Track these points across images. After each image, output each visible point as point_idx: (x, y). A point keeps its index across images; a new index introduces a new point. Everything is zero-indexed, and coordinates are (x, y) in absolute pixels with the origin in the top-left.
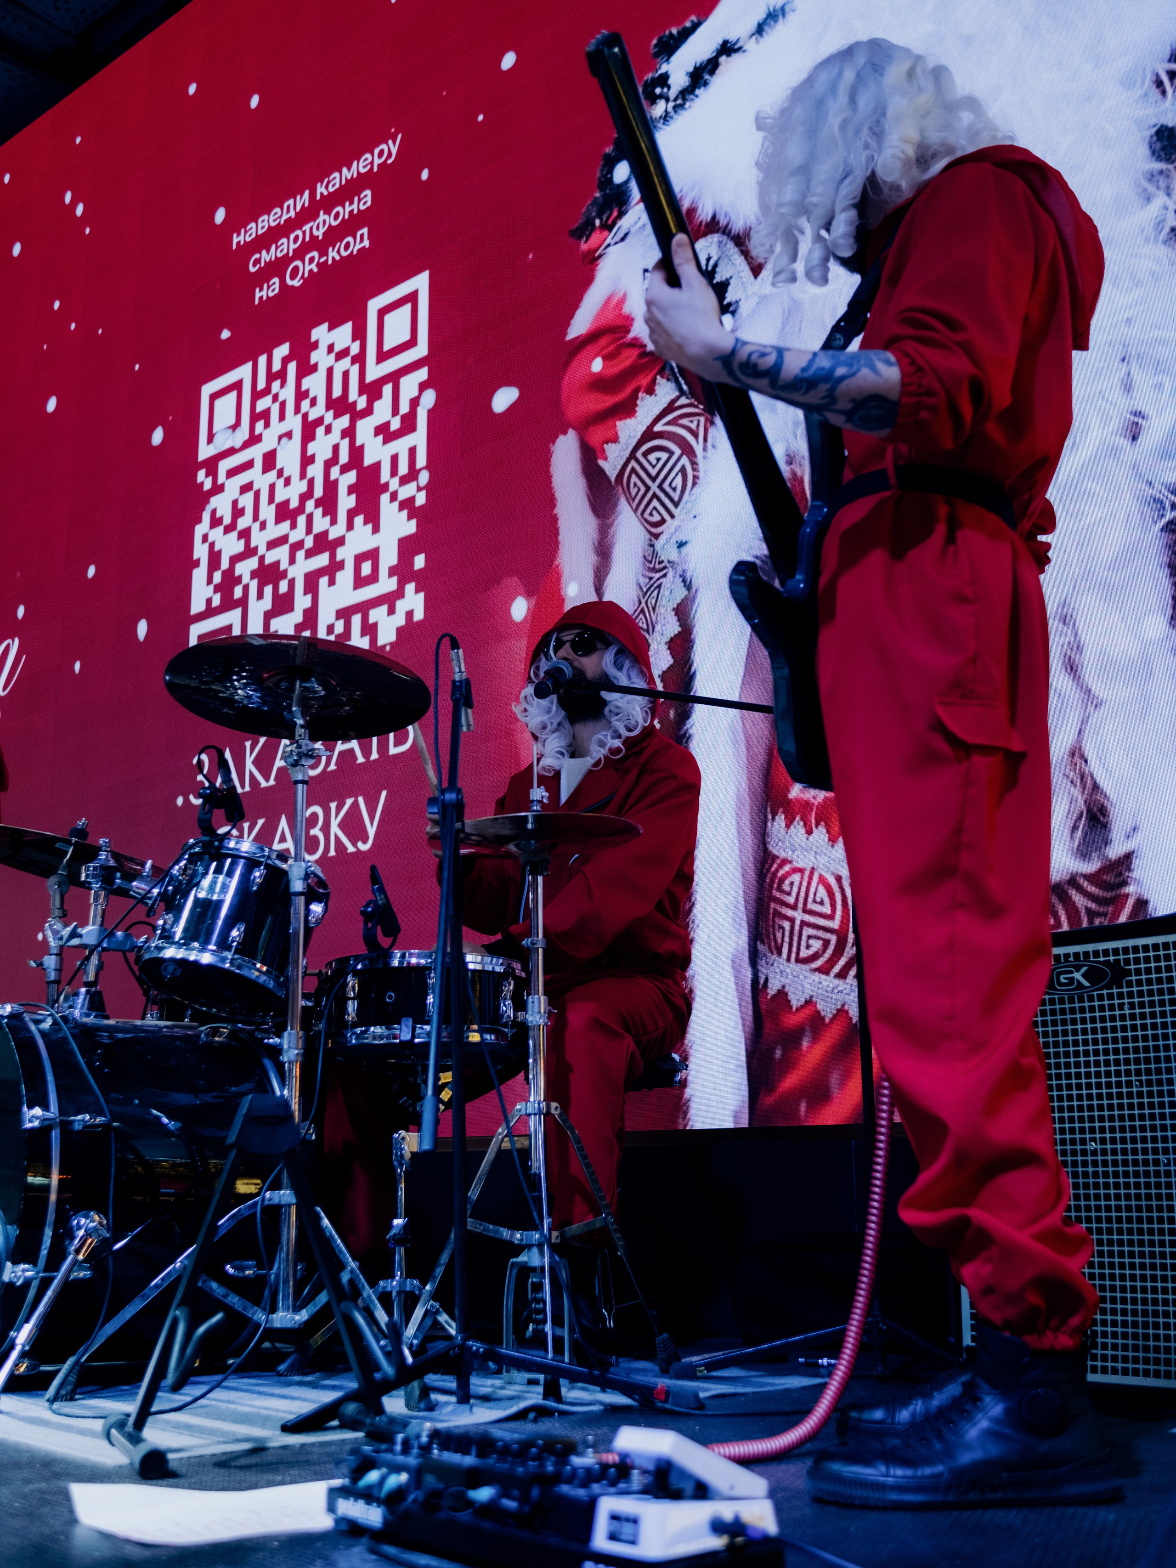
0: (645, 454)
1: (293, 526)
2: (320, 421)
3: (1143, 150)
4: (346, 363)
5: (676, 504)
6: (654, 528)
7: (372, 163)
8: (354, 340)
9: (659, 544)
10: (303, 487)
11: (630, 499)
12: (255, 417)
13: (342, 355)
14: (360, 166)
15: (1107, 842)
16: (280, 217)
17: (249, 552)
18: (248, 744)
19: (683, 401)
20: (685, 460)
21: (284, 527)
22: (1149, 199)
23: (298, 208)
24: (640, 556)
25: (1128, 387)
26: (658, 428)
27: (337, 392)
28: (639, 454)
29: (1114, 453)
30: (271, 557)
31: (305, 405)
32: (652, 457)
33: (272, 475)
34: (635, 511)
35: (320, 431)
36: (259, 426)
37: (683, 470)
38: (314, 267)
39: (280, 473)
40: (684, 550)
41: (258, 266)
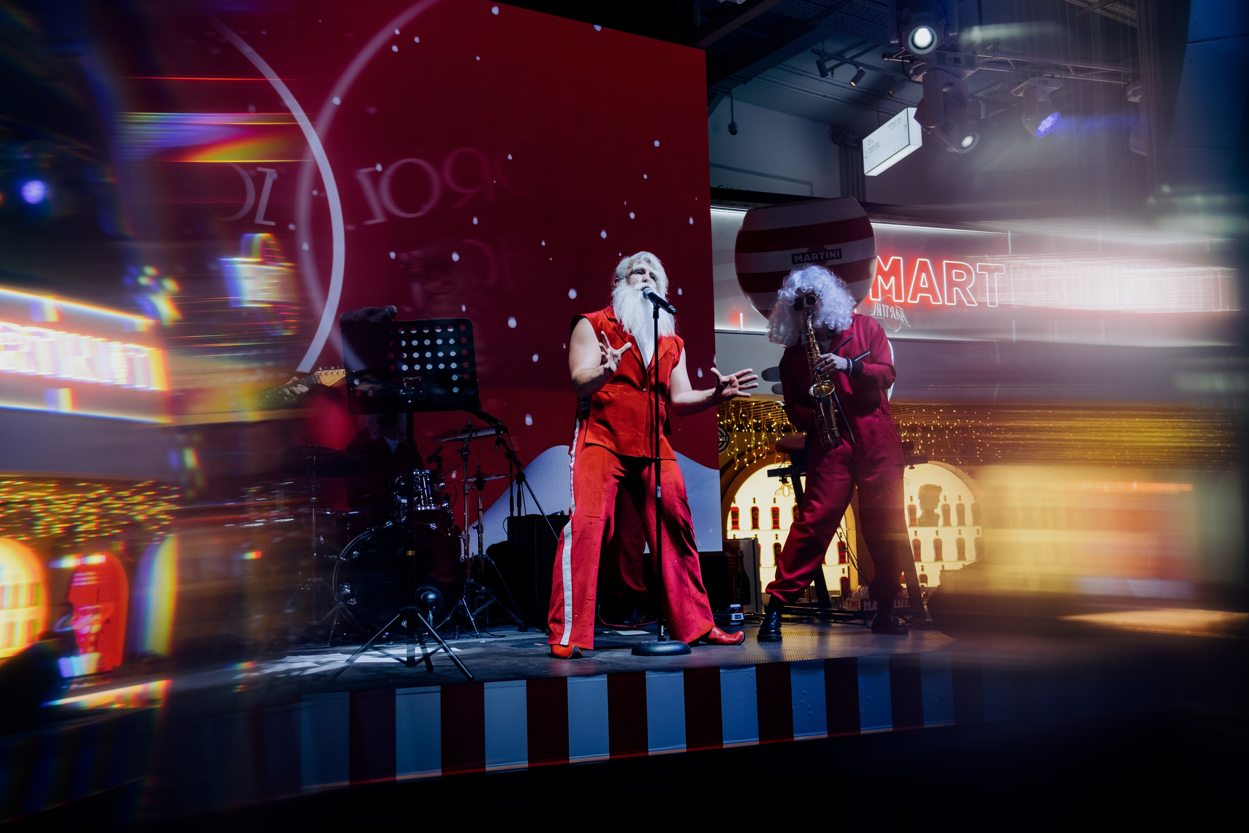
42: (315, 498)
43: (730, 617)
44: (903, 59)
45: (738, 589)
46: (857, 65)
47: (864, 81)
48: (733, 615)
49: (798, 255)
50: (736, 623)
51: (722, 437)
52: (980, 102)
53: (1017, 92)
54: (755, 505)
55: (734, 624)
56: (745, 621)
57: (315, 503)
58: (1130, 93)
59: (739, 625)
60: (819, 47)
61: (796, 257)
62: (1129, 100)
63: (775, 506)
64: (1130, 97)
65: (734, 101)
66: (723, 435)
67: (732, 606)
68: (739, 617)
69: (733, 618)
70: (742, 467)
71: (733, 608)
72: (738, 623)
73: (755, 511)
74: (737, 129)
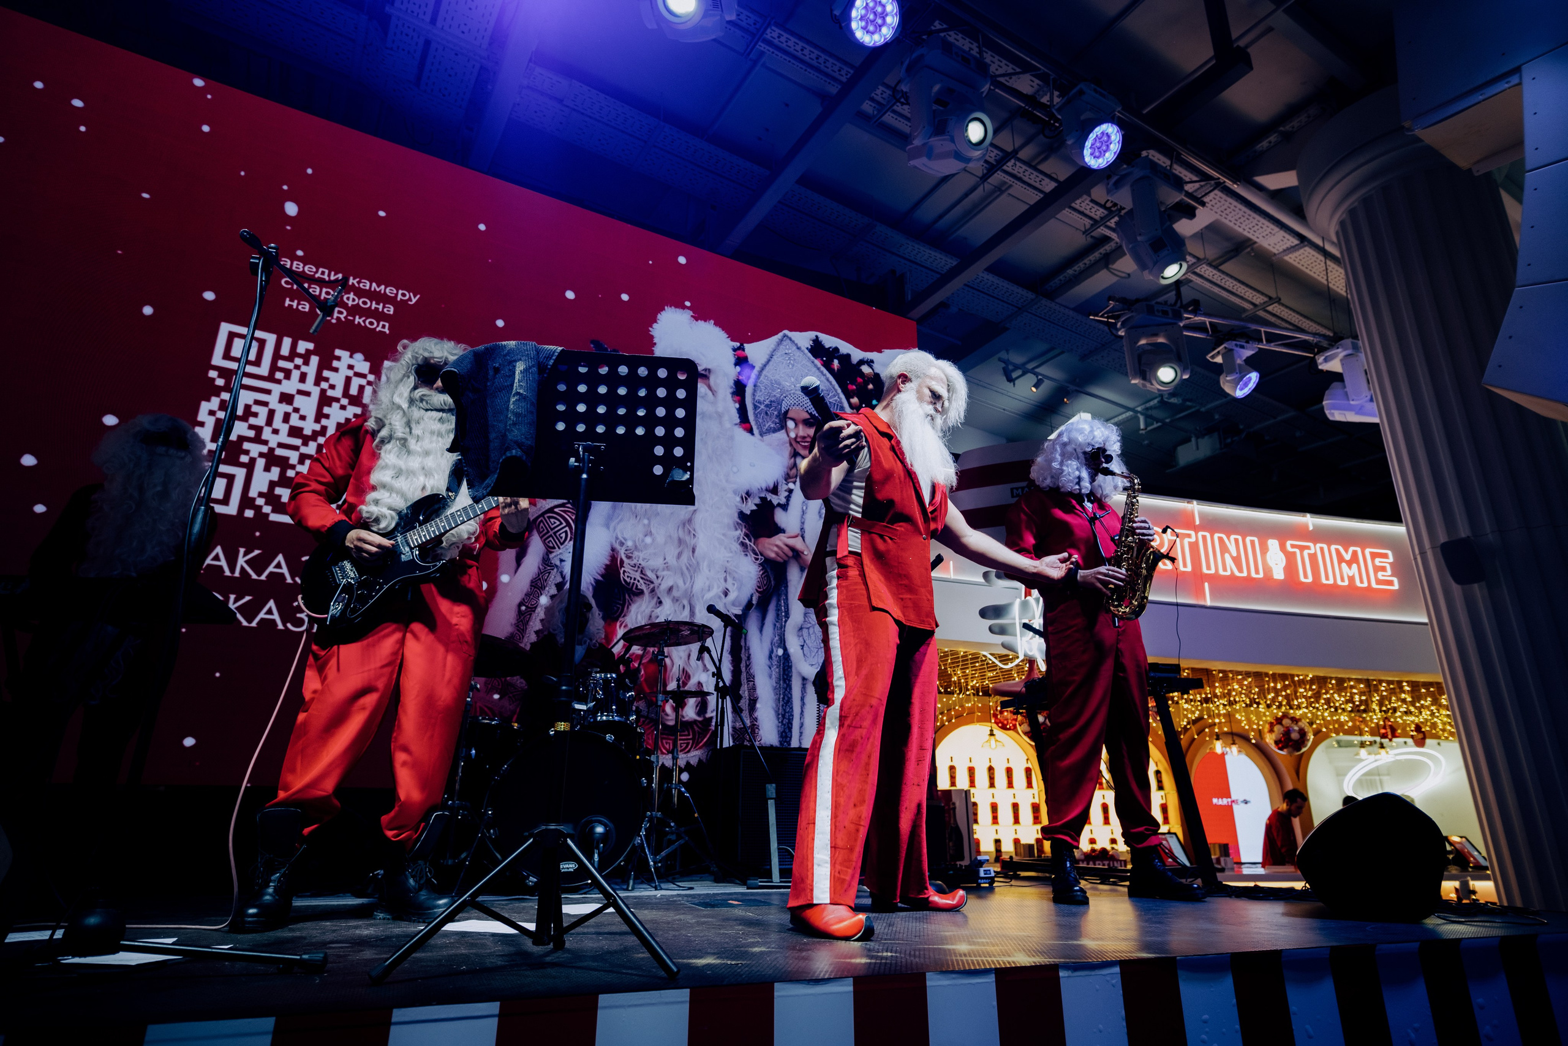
0: (549, 518)
1: (305, 444)
2: (337, 400)
3: (736, 515)
4: (363, 382)
5: (562, 544)
6: (549, 550)
7: (397, 295)
8: (371, 372)
9: (551, 556)
10: (317, 427)
11: (539, 533)
12: (274, 368)
13: (357, 375)
14: (390, 291)
15: (706, 712)
16: (316, 272)
17: (258, 440)
18: (242, 550)
19: (569, 505)
20: (567, 529)
21: (297, 442)
22: (736, 529)
23: (332, 278)
24: (541, 556)
25: (726, 580)
26: (556, 510)
27: (354, 391)
28: (546, 516)
29: (720, 597)
30: (279, 452)
31: (324, 385)
32: (552, 520)
33: (289, 409)
34: (541, 538)
35: (335, 405)
36: (279, 375)
37: (566, 532)
38: (342, 317)
39: (296, 410)
40: (563, 563)
41: (289, 286)
44: (1108, 318)
45: (951, 844)
46: (1036, 374)
47: (1043, 387)
49: (1017, 489)
52: (1139, 415)
53: (1213, 357)
54: (952, 764)
56: (996, 879)
58: (1320, 359)
60: (1003, 355)
61: (1015, 491)
62: (1320, 367)
63: (971, 765)
64: (1321, 364)
70: (943, 725)
73: (952, 769)
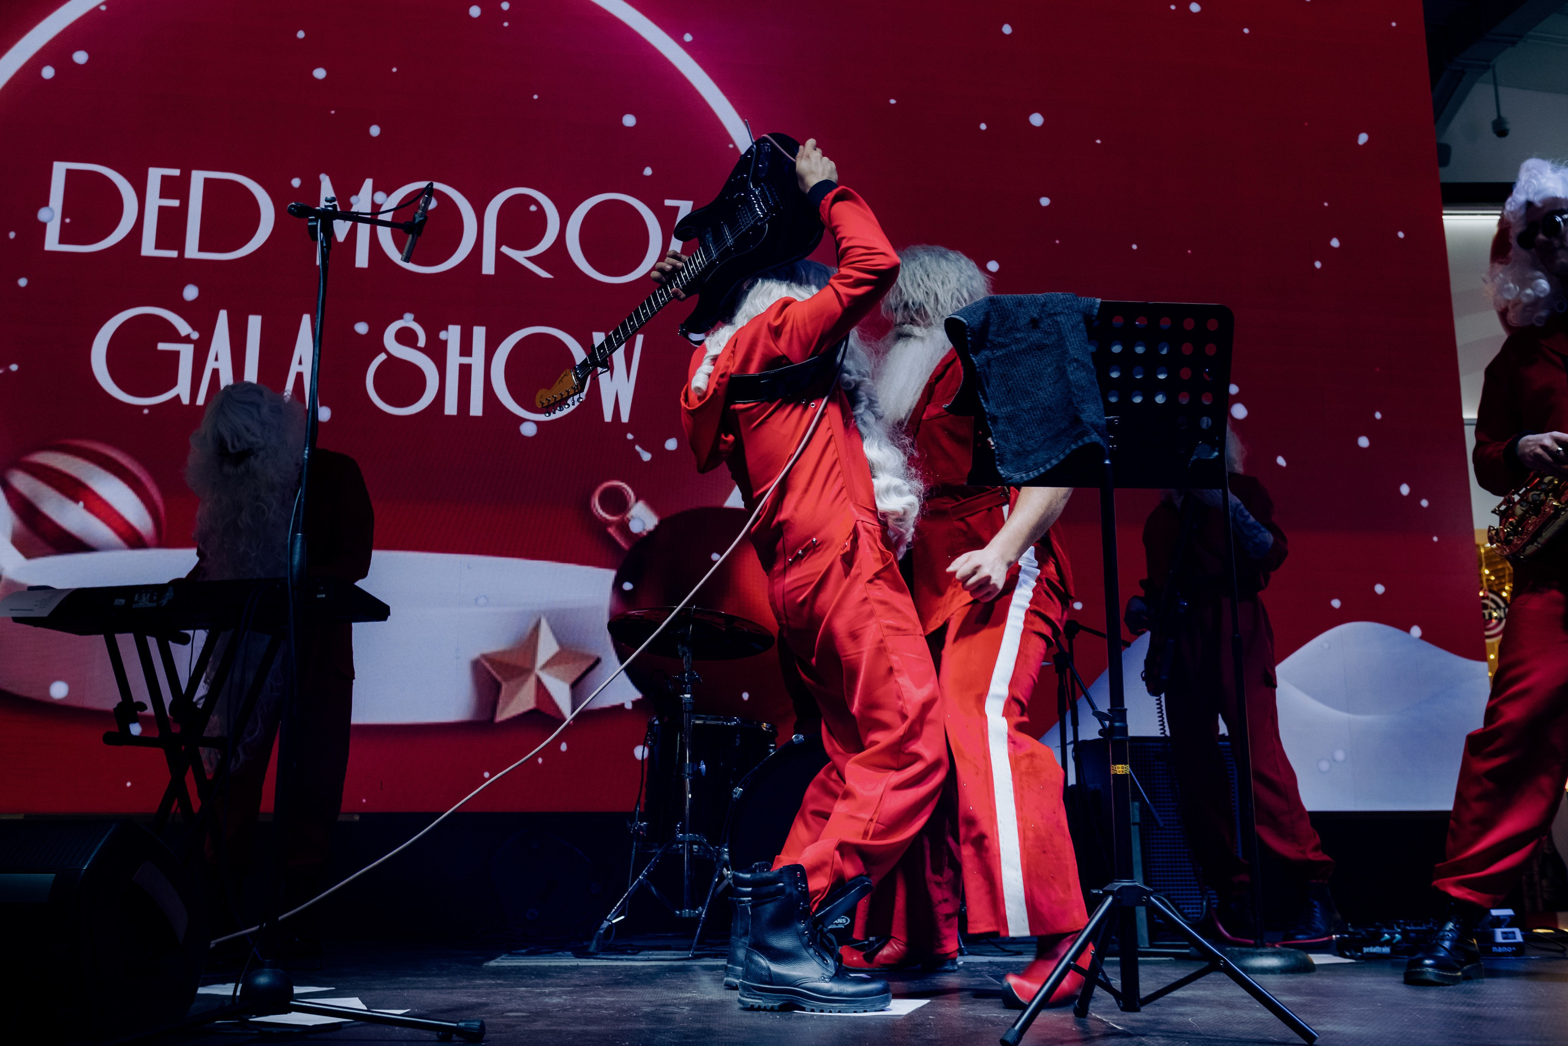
42: (688, 696)
43: (1492, 935)
48: (1499, 932)
50: (1505, 949)
51: (1498, 611)
55: (1500, 950)
57: (690, 703)
59: (1513, 953)
65: (1501, 89)
66: (1499, 607)
67: (1495, 912)
68: (1510, 935)
69: (1499, 939)
71: (1498, 917)
72: (1509, 950)
74: (1508, 126)
